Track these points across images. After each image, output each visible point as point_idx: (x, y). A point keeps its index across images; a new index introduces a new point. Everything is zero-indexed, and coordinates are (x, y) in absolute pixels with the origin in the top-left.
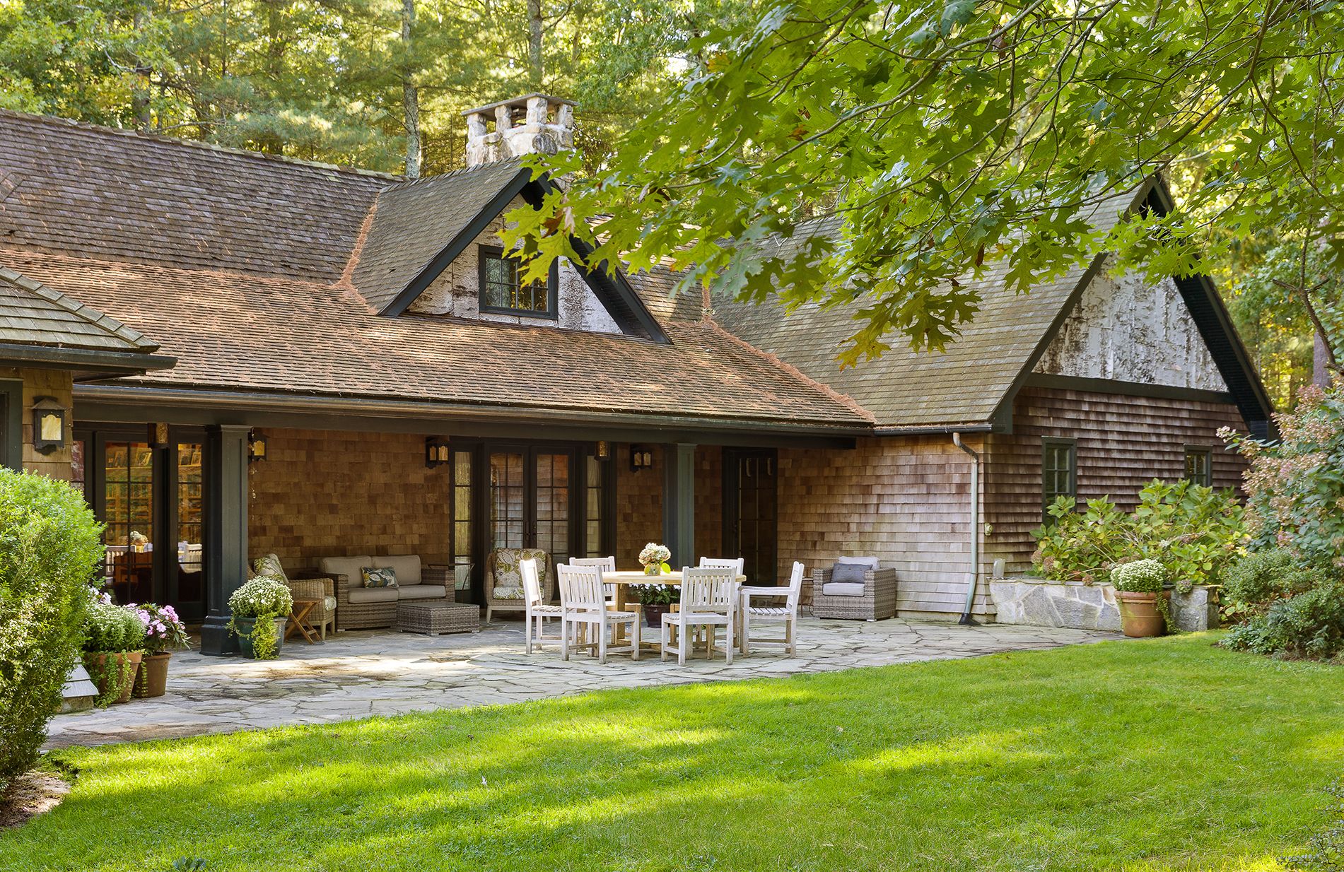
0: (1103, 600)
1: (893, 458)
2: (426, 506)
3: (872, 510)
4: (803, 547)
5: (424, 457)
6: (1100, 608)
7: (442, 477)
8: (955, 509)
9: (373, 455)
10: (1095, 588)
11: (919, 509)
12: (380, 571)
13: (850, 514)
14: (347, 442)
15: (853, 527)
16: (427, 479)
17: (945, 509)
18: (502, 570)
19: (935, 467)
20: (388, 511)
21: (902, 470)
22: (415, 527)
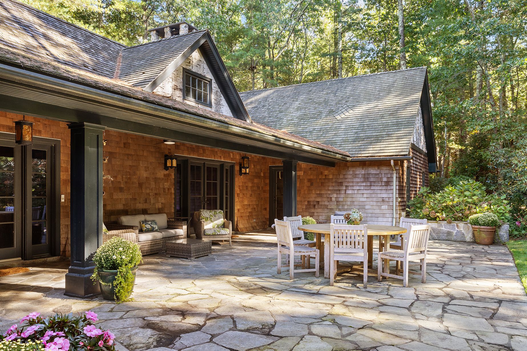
0: (456, 229)
1: (353, 171)
2: (164, 189)
3: (343, 192)
4: (309, 207)
5: (163, 165)
6: (455, 232)
7: (171, 175)
8: (384, 192)
9: (141, 162)
10: (452, 224)
11: (365, 192)
12: (150, 223)
13: (332, 194)
14: (128, 155)
15: (333, 199)
16: (165, 175)
17: (379, 192)
18: (204, 220)
19: (374, 175)
20: (148, 191)
21: (357, 176)
22: (160, 199)
